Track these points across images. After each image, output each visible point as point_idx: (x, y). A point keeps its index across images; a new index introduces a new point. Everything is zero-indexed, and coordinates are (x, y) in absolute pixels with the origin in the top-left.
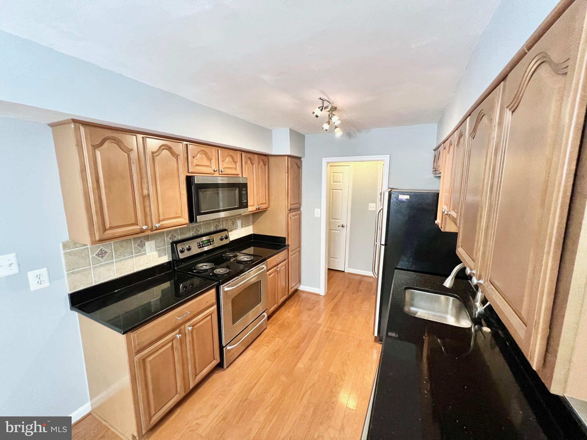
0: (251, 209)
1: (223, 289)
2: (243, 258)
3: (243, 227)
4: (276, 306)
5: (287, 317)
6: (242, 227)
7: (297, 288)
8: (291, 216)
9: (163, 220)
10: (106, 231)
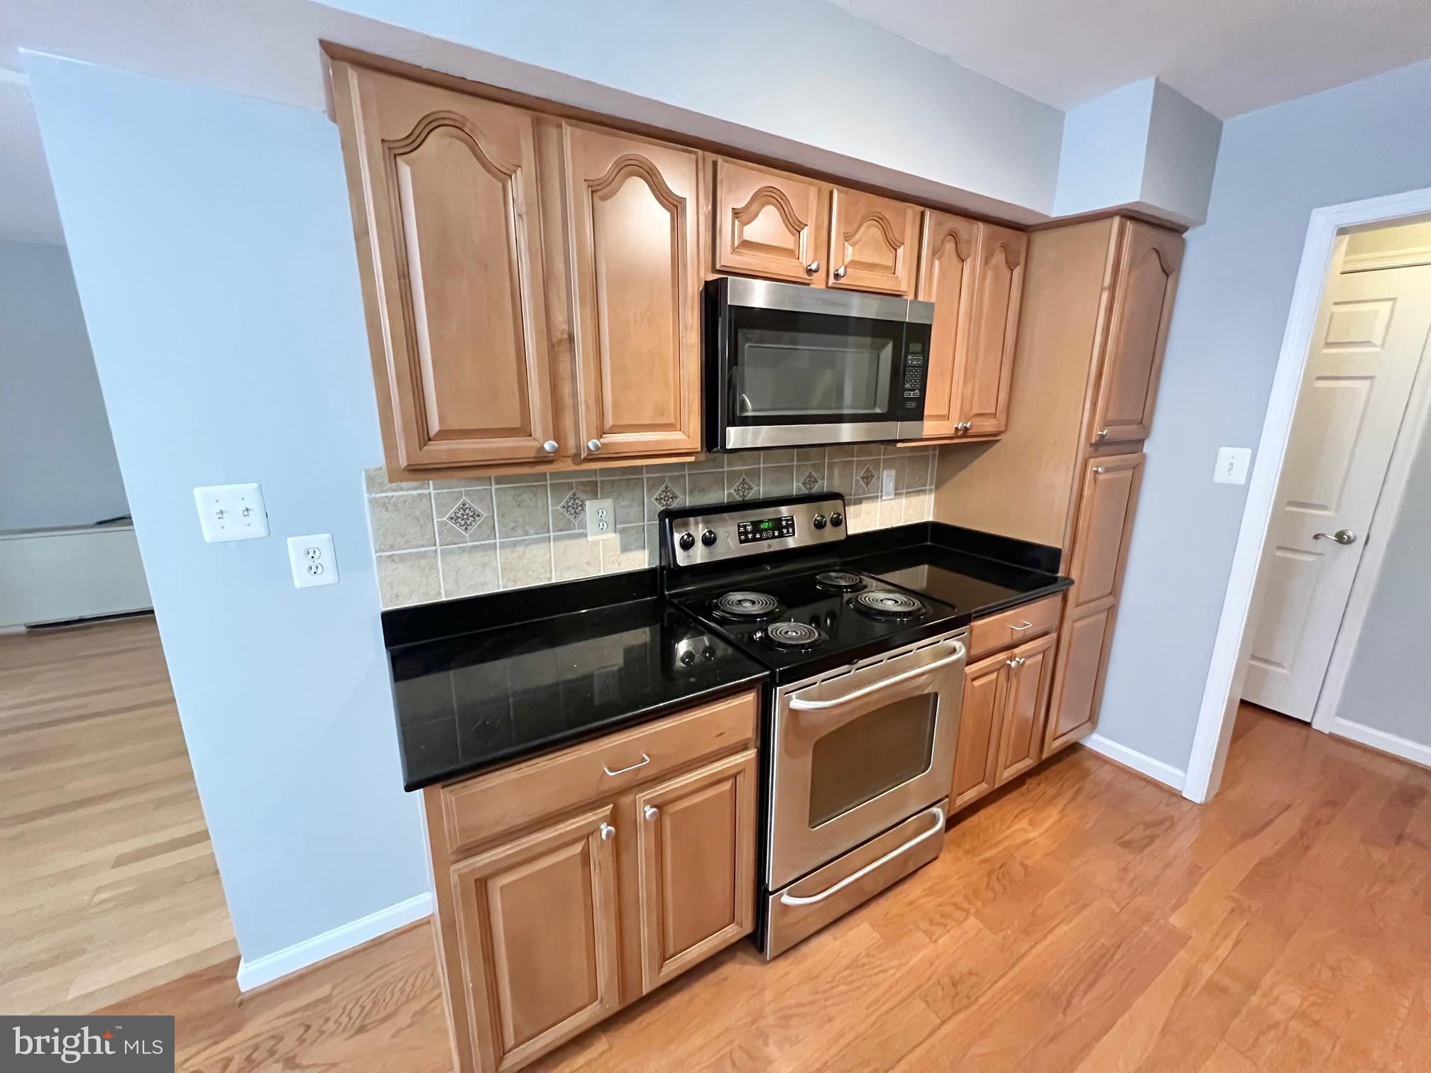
0: (933, 427)
1: (786, 703)
2: (881, 598)
3: (902, 493)
4: (983, 788)
5: (1028, 841)
6: (896, 494)
7: (1079, 739)
8: (1100, 470)
9: (615, 430)
10: (431, 442)
